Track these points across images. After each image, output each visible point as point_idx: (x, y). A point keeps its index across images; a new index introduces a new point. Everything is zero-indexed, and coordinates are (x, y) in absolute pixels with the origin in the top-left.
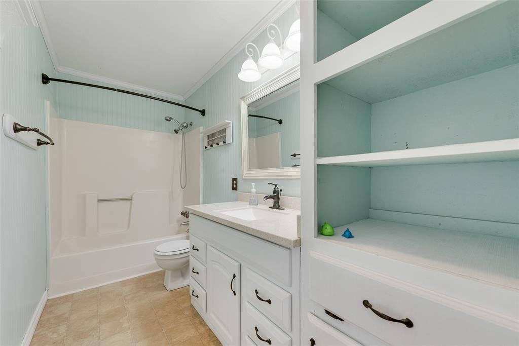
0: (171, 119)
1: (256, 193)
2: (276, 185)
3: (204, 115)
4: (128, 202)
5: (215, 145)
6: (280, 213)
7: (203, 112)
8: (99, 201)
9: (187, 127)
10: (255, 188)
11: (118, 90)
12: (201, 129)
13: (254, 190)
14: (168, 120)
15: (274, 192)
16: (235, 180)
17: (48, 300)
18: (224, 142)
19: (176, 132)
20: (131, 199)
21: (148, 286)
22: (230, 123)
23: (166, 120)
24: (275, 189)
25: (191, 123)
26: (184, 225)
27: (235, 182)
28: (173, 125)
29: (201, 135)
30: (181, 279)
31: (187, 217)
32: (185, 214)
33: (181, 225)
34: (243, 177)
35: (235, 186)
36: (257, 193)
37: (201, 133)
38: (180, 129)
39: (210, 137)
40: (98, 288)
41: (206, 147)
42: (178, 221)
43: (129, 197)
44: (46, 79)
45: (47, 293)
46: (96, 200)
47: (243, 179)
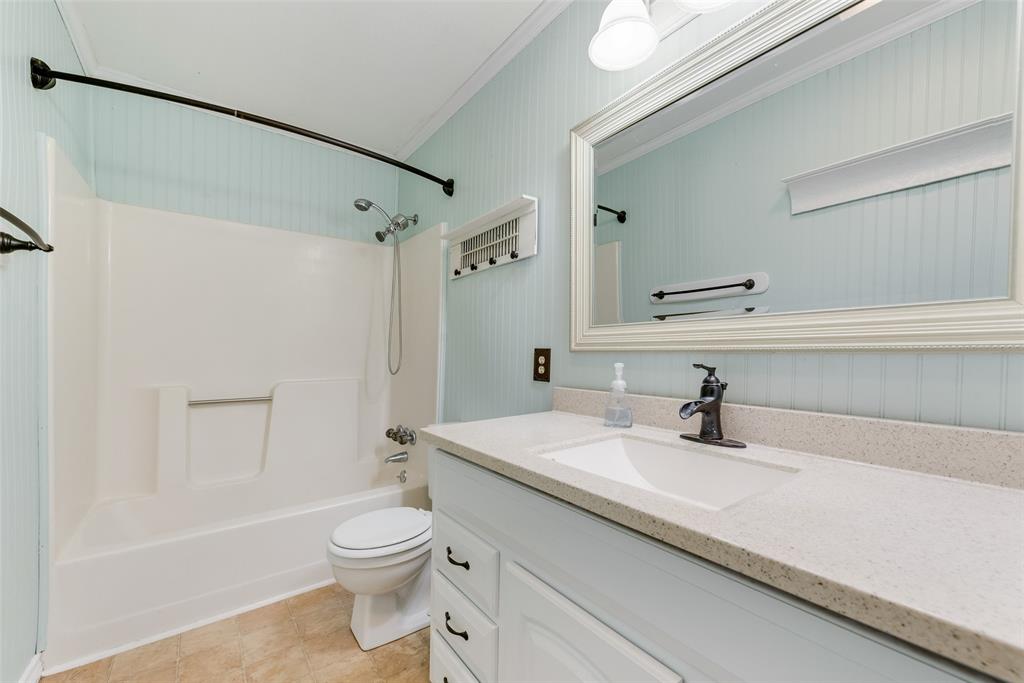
0: (370, 204)
1: (628, 391)
2: (711, 371)
3: (450, 193)
4: (264, 407)
5: (484, 266)
6: (731, 457)
7: (448, 187)
8: (193, 404)
9: (405, 226)
10: (623, 378)
11: (240, 115)
12: (444, 228)
13: (620, 384)
14: (363, 207)
15: (706, 390)
16: (543, 353)
17: (42, 678)
18: (514, 255)
19: (380, 237)
20: (269, 400)
21: (309, 633)
22: (533, 202)
23: (359, 207)
24: (706, 381)
25: (416, 216)
26: (394, 461)
27: (542, 360)
28: (375, 221)
29: (444, 243)
30: (397, 617)
31: (402, 443)
32: (397, 436)
33: (387, 461)
34: (573, 347)
35: (541, 370)
36: (629, 393)
37: (445, 237)
38: (389, 231)
39: (467, 245)
40: (180, 637)
41: (457, 273)
42: (379, 451)
43: (264, 394)
44: (42, 75)
45: (40, 659)
46: (186, 403)
47: (571, 351)
